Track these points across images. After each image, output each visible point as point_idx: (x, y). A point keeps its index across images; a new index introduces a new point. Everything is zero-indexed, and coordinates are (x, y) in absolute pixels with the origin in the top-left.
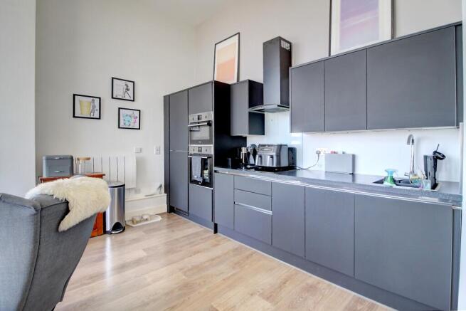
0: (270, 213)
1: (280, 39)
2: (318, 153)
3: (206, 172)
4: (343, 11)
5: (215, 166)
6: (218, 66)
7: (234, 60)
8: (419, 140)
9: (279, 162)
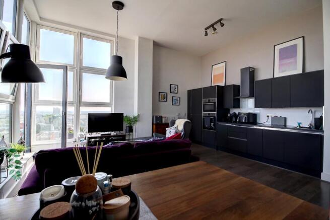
0: (246, 140)
1: (250, 67)
2: (268, 116)
3: (212, 124)
4: (280, 56)
5: (217, 121)
6: (214, 76)
7: (223, 74)
8: (315, 112)
9: (248, 120)
